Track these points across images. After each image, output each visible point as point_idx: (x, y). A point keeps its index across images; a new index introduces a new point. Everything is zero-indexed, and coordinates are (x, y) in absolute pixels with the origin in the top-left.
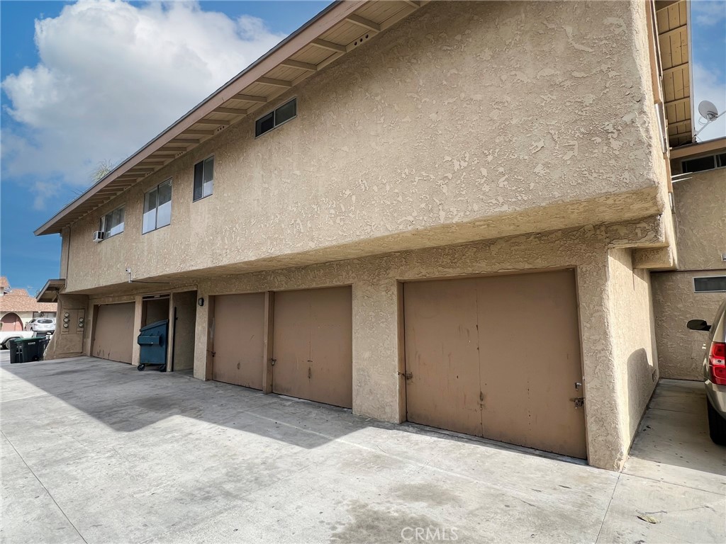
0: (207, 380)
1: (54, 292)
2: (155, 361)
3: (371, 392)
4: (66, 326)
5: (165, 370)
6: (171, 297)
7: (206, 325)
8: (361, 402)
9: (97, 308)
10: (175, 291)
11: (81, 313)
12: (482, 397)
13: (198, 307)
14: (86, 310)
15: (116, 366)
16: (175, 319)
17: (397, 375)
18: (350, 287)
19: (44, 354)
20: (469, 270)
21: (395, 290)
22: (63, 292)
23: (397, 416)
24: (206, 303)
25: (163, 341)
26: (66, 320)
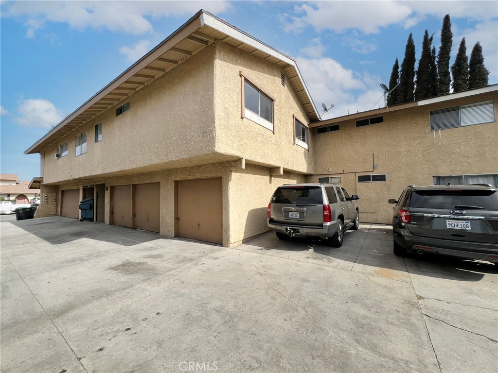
0: (110, 224)
1: (38, 184)
2: (88, 217)
3: (165, 226)
4: (46, 201)
5: (93, 221)
6: (95, 186)
7: (109, 199)
8: (162, 230)
9: (63, 192)
10: (96, 183)
11: (54, 194)
12: (199, 225)
13: (106, 191)
14: (57, 193)
15: (71, 220)
16: (97, 197)
17: (173, 218)
18: (159, 182)
19: (34, 215)
20: (195, 177)
21: (173, 184)
22: (43, 184)
23: (173, 235)
24: (109, 189)
25: (92, 207)
26: (46, 198)
